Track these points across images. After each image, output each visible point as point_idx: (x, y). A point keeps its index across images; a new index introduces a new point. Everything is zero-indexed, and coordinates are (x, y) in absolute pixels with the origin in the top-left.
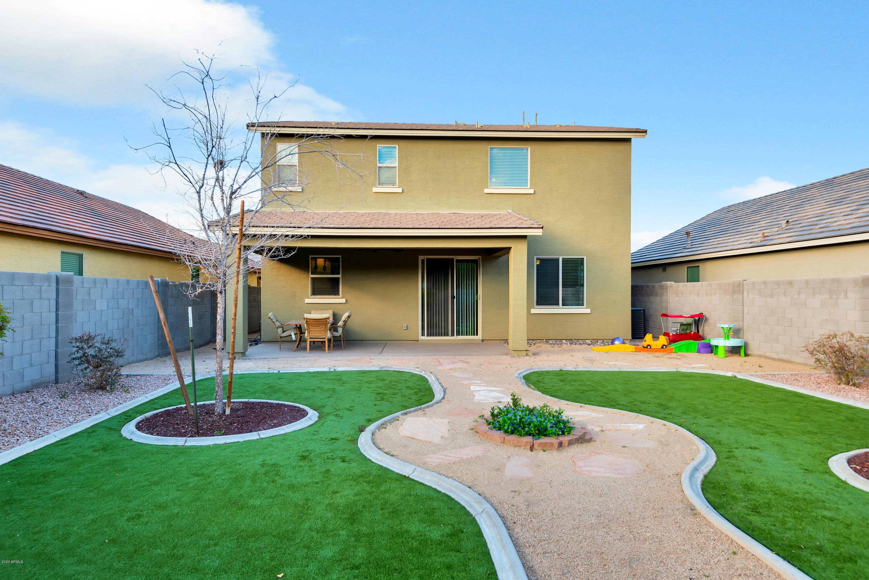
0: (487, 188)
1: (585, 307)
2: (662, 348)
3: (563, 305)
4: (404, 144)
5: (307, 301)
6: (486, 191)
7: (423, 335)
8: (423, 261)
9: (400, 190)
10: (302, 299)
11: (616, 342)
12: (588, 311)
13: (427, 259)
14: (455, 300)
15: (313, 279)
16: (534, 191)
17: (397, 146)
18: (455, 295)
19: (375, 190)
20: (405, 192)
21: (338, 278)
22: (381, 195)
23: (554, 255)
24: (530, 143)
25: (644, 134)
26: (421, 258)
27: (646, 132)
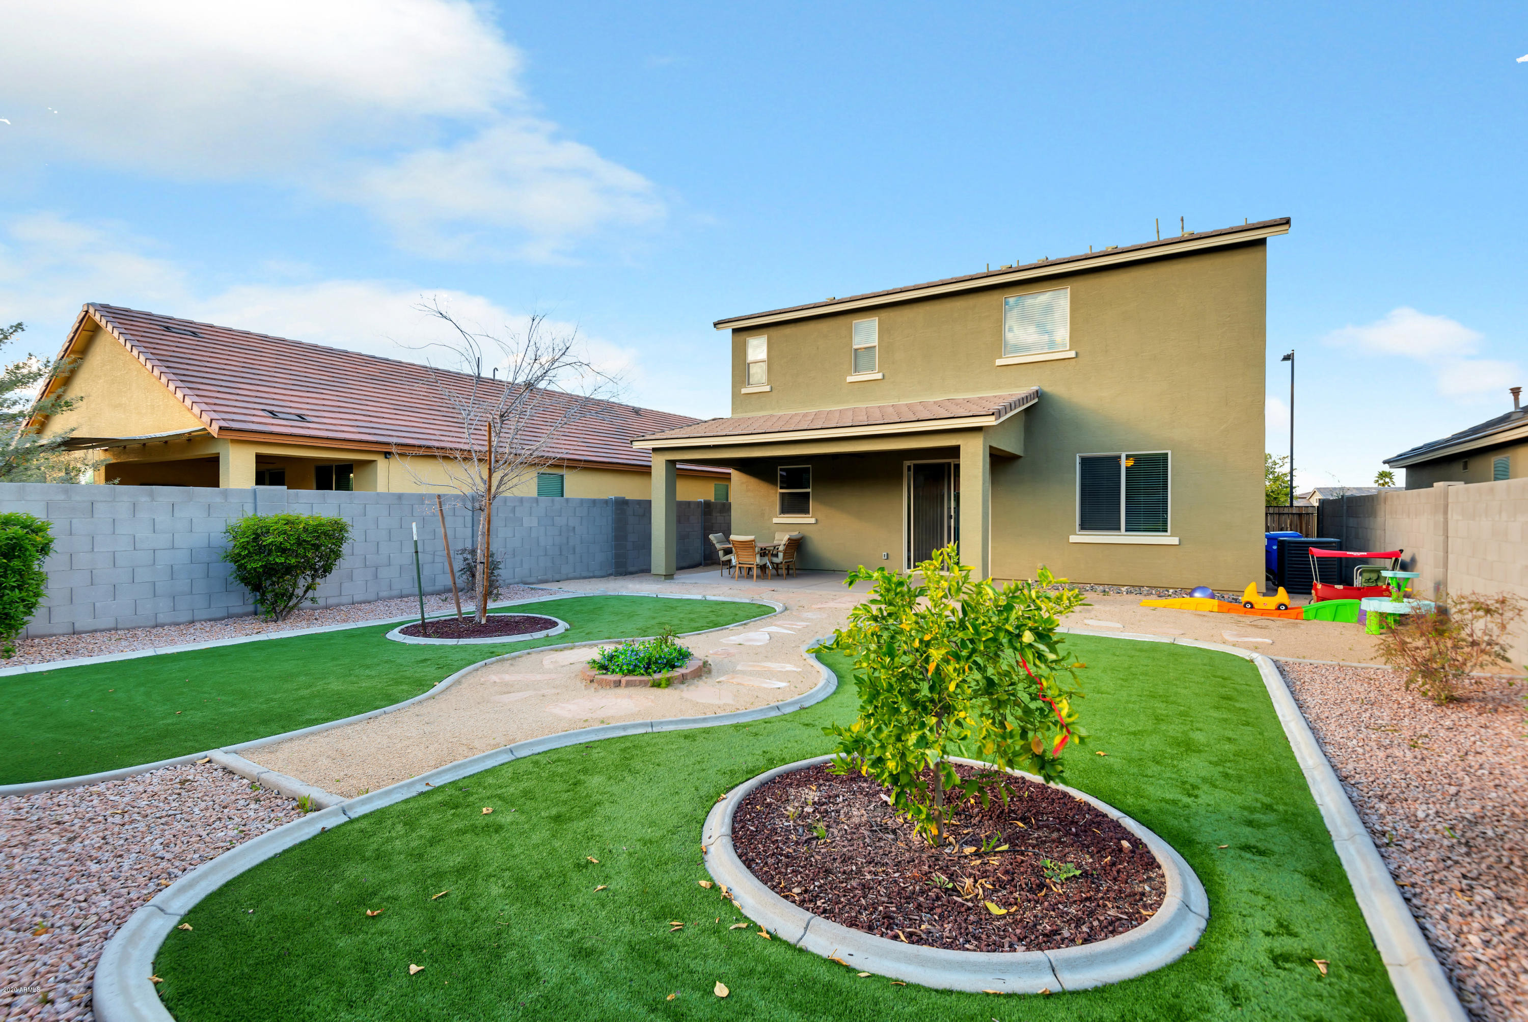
0: (1001, 357)
1: (1169, 533)
2: (1278, 608)
3: (1126, 531)
4: (885, 314)
5: (775, 520)
6: (999, 362)
7: (909, 567)
8: (909, 468)
9: (879, 376)
10: (770, 518)
11: (1197, 595)
12: (1175, 541)
13: (914, 465)
14: (952, 520)
15: (782, 494)
16: (1077, 354)
17: (877, 319)
18: (952, 513)
19: (850, 379)
20: (886, 377)
21: (809, 493)
22: (856, 385)
23: (1112, 450)
24: (1071, 280)
25: (1285, 227)
26: (907, 463)
27: (1287, 222)
